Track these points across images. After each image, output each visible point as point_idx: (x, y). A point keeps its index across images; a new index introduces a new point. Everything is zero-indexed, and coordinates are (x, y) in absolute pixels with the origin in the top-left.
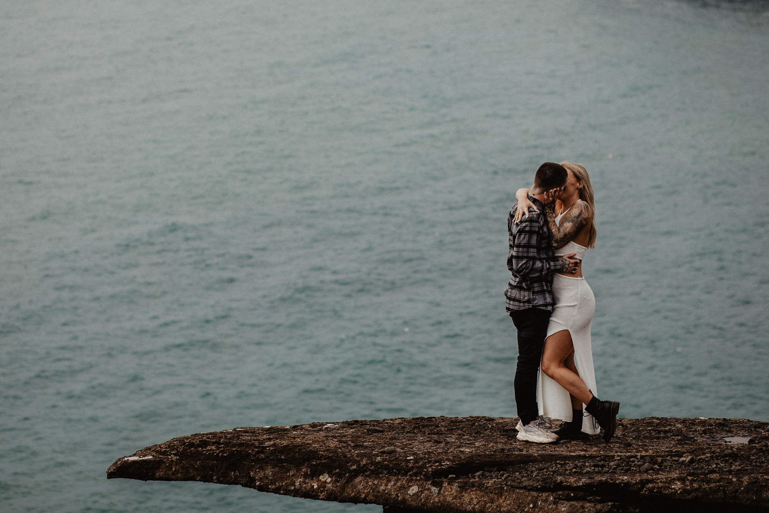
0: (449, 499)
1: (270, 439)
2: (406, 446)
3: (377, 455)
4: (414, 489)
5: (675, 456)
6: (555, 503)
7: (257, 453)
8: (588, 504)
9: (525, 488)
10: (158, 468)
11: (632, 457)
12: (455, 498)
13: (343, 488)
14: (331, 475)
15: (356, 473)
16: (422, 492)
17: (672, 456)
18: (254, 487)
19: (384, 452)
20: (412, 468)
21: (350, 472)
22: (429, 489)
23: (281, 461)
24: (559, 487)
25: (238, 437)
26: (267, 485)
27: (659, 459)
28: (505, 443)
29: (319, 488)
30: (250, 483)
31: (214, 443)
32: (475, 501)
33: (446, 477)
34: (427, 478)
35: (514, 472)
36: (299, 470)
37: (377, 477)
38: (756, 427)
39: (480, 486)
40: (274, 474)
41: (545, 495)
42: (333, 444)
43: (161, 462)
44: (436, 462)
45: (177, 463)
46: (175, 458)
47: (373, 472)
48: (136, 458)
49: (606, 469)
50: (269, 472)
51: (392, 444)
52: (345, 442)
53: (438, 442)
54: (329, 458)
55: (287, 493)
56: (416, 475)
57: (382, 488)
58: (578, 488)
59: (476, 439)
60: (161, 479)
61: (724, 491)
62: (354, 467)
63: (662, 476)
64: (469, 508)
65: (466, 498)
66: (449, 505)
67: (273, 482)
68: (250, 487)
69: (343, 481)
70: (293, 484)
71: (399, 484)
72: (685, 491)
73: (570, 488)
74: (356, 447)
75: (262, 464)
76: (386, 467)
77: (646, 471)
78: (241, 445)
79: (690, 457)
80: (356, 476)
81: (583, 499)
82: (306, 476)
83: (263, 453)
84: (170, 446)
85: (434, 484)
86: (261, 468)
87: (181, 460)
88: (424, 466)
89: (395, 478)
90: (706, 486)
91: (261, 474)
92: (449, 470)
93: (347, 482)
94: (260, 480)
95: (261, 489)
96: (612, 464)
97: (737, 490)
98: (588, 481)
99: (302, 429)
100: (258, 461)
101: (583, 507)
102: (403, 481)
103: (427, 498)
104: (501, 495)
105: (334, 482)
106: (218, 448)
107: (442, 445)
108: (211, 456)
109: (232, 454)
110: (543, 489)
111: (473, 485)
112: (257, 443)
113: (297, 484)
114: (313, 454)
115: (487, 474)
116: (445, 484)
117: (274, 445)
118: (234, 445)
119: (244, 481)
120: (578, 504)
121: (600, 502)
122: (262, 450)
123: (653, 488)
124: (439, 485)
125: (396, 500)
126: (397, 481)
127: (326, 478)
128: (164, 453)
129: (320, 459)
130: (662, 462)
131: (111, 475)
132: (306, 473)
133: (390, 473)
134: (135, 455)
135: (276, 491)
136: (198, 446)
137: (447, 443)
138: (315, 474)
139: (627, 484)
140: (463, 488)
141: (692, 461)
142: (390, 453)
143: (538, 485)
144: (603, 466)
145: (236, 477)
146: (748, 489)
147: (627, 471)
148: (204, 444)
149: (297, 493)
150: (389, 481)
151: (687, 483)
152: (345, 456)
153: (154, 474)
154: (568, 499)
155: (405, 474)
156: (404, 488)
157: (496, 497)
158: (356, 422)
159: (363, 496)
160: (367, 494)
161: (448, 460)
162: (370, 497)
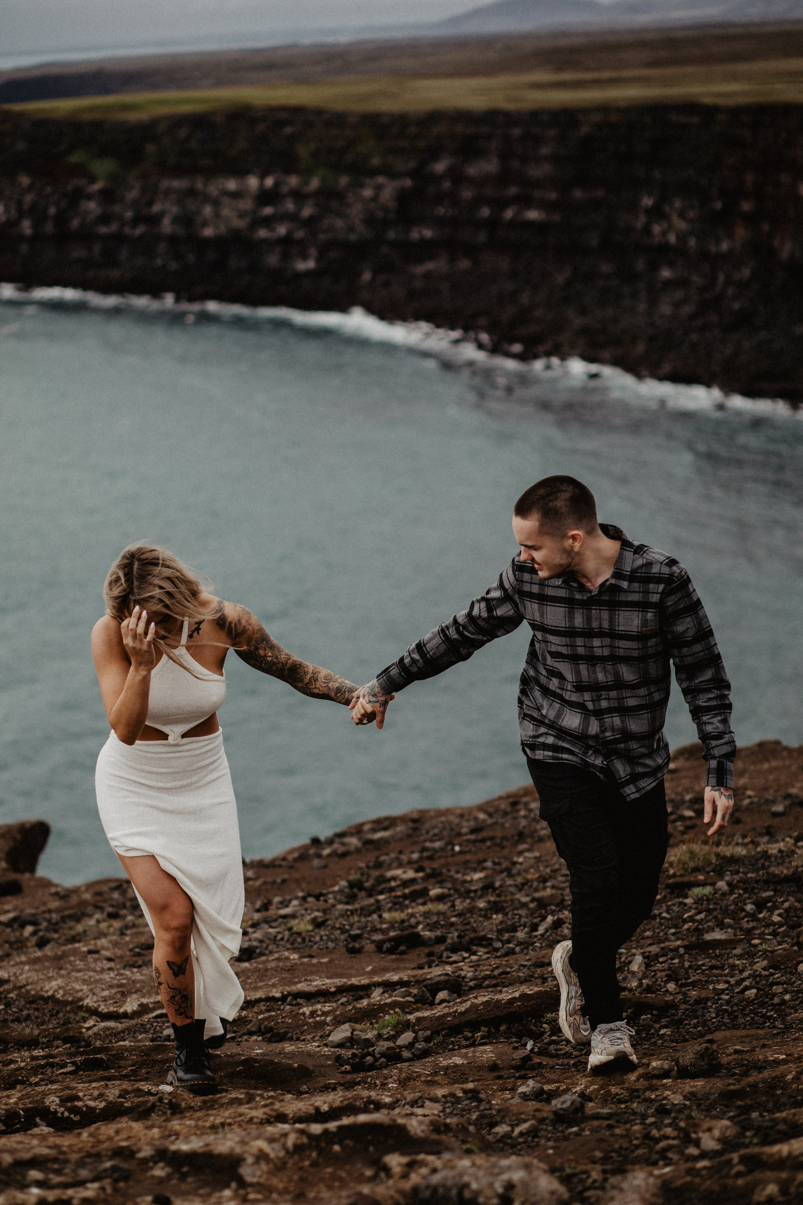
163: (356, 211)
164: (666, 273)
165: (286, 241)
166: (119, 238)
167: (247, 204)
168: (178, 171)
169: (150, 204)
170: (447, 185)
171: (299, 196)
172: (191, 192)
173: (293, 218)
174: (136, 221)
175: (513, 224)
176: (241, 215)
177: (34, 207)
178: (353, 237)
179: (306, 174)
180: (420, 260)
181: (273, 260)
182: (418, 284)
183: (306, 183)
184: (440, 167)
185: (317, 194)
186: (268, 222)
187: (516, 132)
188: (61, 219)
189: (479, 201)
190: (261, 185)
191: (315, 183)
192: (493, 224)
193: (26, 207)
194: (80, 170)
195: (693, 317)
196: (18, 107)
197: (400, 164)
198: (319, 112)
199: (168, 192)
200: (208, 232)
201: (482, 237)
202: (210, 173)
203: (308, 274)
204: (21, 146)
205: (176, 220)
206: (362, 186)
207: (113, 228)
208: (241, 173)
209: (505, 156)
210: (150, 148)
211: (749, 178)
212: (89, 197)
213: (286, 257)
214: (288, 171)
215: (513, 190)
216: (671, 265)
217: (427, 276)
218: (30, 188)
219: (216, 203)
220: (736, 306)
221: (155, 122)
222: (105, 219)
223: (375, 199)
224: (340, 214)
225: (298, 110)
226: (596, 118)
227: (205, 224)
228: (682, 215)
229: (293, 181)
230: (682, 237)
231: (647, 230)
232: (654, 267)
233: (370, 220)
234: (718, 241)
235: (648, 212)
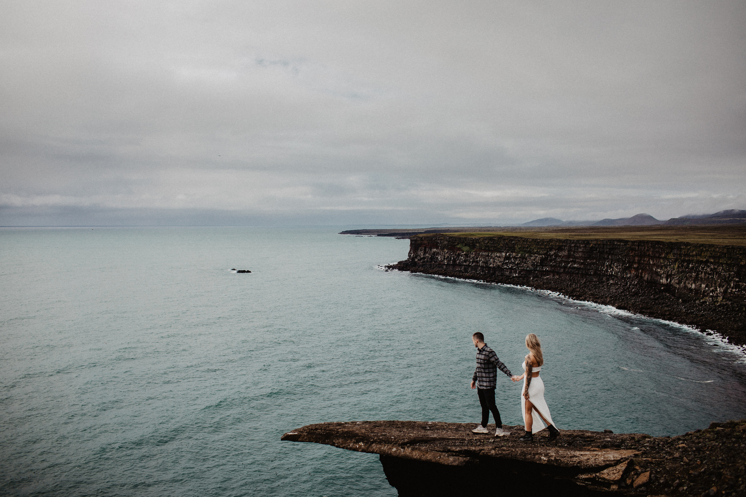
0: (408, 453)
1: (340, 428)
2: (389, 432)
3: (380, 436)
4: (394, 449)
5: (487, 439)
6: (448, 457)
7: (336, 433)
8: (460, 458)
9: (436, 451)
10: (299, 437)
11: (472, 439)
12: (410, 453)
13: (368, 448)
14: (363, 443)
15: (373, 443)
16: (397, 450)
17: (486, 439)
18: (335, 446)
19: (382, 435)
20: (394, 441)
21: (371, 442)
22: (400, 450)
23: (345, 437)
24: (449, 451)
25: (328, 427)
26: (340, 445)
27: (482, 441)
28: (425, 432)
29: (359, 447)
30: (333, 444)
31: (320, 429)
32: (417, 455)
33: (406, 445)
34: (399, 445)
35: (430, 444)
36: (351, 440)
37: (380, 444)
38: (510, 428)
39: (419, 449)
40: (342, 442)
41: (444, 453)
42: (363, 431)
43: (300, 435)
44: (402, 439)
45: (307, 436)
46: (306, 434)
47: (379, 442)
48: (291, 433)
49: (464, 444)
50: (340, 440)
51: (384, 432)
52: (368, 430)
53: (400, 431)
54: (362, 436)
55: (347, 448)
56: (395, 444)
57: (383, 448)
58: (456, 452)
59: (414, 430)
60: (300, 441)
61: (511, 454)
62: (372, 440)
63: (486, 448)
64: (415, 457)
65: (414, 453)
66: (408, 456)
67: (342, 444)
68: (333, 446)
69: (368, 445)
70: (349, 445)
71: (389, 447)
72: (496, 454)
73: (453, 451)
74: (372, 432)
75: (338, 437)
76: (384, 441)
77: (479, 445)
78: (330, 430)
79: (493, 440)
80: (373, 444)
81: (458, 456)
82: (354, 443)
83: (338, 433)
84: (304, 429)
85: (402, 448)
86: (338, 439)
87: (308, 435)
88: (398, 441)
89: (387, 445)
90: (504, 452)
91: (338, 441)
92: (407, 443)
93: (369, 446)
94: (337, 443)
95: (337, 447)
96: (466, 442)
97: (516, 455)
98: (460, 449)
99: (348, 424)
100: (336, 436)
101: (458, 459)
102: (390, 446)
103: (399, 453)
104: (427, 453)
105: (365, 445)
106: (322, 431)
107: (402, 433)
108: (319, 434)
109: (327, 433)
110: (443, 452)
111: (417, 449)
112: (336, 430)
113: (351, 445)
114: (357, 435)
115: (421, 444)
116: (406, 448)
117: (342, 431)
118: (328, 430)
119: (331, 443)
120: (457, 458)
121: (465, 457)
122: (338, 432)
123: (484, 452)
124: (404, 448)
125: (388, 453)
126: (388, 446)
127: (361, 444)
128: (302, 432)
129: (359, 436)
130: (483, 442)
131: (282, 439)
132: (354, 441)
133: (385, 443)
134: (291, 432)
135: (343, 448)
136: (314, 430)
137: (404, 432)
138: (357, 442)
139: (475, 451)
140: (413, 449)
141: (494, 442)
142: (385, 435)
143: (442, 450)
144: (463, 443)
145: (328, 442)
146: (520, 455)
147: (472, 445)
148: (316, 429)
149: (351, 449)
150: (385, 446)
151: (497, 451)
152: (368, 436)
153: (298, 440)
154: (453, 456)
155: (391, 444)
156: (390, 449)
157: (425, 453)
158: (367, 422)
159: (375, 451)
160: (377, 451)
161: (406, 439)
162: (378, 452)
163: (529, 263)
164: (611, 282)
165: (511, 269)
166: (469, 266)
167: (502, 260)
168: (485, 251)
169: (477, 258)
170: (553, 257)
171: (515, 258)
172: (488, 256)
173: (513, 263)
174: (473, 262)
175: (570, 267)
176: (501, 262)
177: (448, 257)
178: (528, 269)
179: (518, 252)
180: (545, 275)
181: (507, 273)
182: (545, 281)
183: (517, 255)
184: (552, 253)
185: (520, 257)
186: (506, 264)
187: (573, 245)
188: (454, 261)
189: (561, 262)
190: (506, 255)
191: (520, 255)
192: (565, 267)
193: (446, 257)
194: (460, 249)
195: (622, 292)
196: (444, 234)
197: (541, 252)
198: (521, 238)
199: (482, 255)
200: (491, 265)
201: (562, 270)
202: (492, 252)
203: (516, 276)
204: (446, 243)
205: (483, 262)
206: (531, 256)
207: (467, 263)
208: (501, 252)
209: (568, 251)
210: (478, 245)
211: (637, 258)
212: (462, 256)
213: (511, 272)
214: (512, 252)
215: (571, 259)
216: (613, 279)
217: (547, 278)
218: (447, 253)
219: (494, 258)
220: (633, 290)
221: (480, 238)
222: (465, 261)
223: (534, 260)
224: (525, 263)
225: (516, 237)
226: (595, 242)
227: (491, 264)
228: (617, 267)
229: (514, 254)
230: (617, 273)
231: (607, 271)
232: (608, 280)
233: (533, 265)
234: (626, 274)
235: (607, 266)
